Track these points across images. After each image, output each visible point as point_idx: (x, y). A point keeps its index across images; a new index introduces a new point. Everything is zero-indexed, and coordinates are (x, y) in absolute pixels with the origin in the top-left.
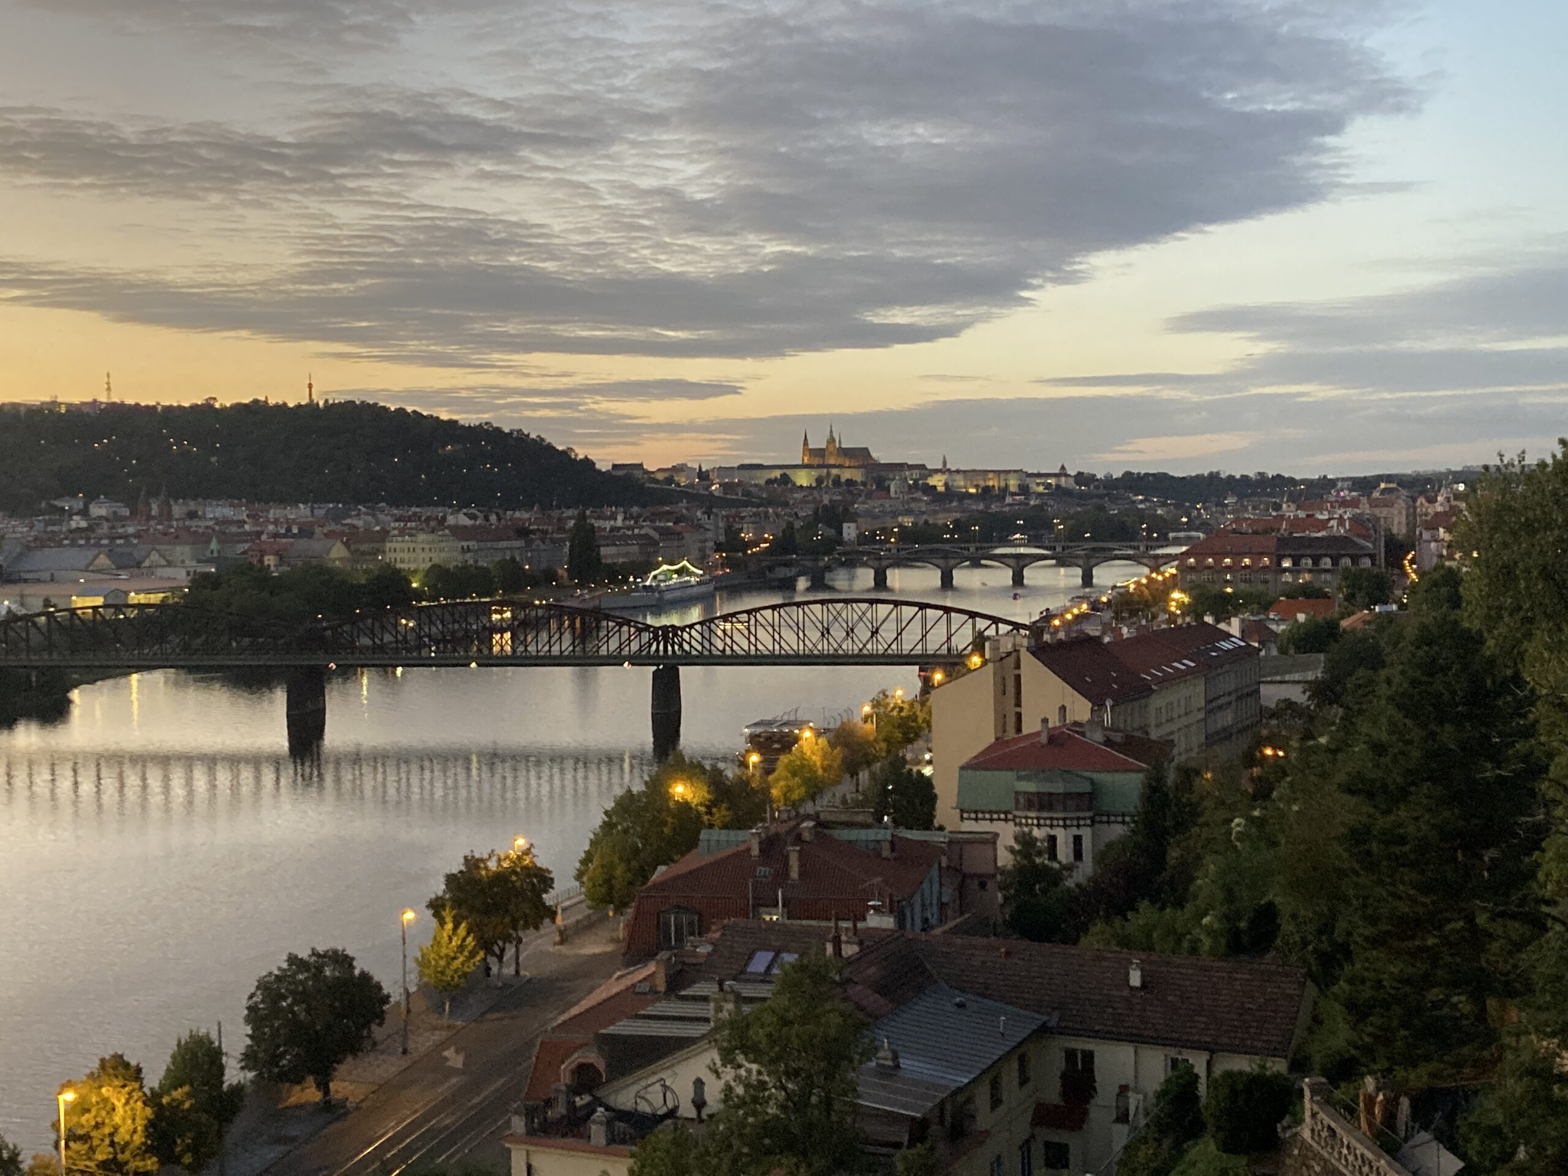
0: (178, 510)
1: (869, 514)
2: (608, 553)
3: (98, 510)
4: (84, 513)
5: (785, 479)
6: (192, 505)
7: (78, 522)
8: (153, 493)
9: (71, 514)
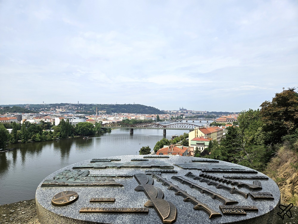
0: (122, 114)
1: (186, 115)
2: (160, 119)
3: (115, 114)
4: (114, 114)
5: (178, 112)
6: (123, 113)
7: (113, 115)
8: (120, 112)
9: (113, 114)
